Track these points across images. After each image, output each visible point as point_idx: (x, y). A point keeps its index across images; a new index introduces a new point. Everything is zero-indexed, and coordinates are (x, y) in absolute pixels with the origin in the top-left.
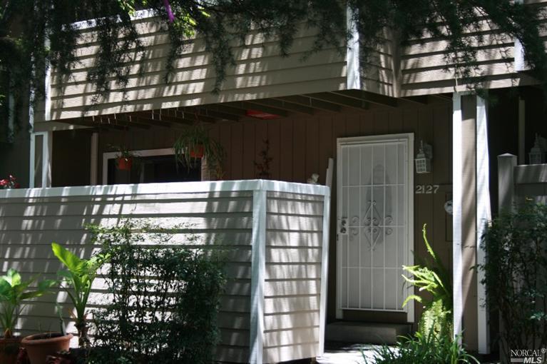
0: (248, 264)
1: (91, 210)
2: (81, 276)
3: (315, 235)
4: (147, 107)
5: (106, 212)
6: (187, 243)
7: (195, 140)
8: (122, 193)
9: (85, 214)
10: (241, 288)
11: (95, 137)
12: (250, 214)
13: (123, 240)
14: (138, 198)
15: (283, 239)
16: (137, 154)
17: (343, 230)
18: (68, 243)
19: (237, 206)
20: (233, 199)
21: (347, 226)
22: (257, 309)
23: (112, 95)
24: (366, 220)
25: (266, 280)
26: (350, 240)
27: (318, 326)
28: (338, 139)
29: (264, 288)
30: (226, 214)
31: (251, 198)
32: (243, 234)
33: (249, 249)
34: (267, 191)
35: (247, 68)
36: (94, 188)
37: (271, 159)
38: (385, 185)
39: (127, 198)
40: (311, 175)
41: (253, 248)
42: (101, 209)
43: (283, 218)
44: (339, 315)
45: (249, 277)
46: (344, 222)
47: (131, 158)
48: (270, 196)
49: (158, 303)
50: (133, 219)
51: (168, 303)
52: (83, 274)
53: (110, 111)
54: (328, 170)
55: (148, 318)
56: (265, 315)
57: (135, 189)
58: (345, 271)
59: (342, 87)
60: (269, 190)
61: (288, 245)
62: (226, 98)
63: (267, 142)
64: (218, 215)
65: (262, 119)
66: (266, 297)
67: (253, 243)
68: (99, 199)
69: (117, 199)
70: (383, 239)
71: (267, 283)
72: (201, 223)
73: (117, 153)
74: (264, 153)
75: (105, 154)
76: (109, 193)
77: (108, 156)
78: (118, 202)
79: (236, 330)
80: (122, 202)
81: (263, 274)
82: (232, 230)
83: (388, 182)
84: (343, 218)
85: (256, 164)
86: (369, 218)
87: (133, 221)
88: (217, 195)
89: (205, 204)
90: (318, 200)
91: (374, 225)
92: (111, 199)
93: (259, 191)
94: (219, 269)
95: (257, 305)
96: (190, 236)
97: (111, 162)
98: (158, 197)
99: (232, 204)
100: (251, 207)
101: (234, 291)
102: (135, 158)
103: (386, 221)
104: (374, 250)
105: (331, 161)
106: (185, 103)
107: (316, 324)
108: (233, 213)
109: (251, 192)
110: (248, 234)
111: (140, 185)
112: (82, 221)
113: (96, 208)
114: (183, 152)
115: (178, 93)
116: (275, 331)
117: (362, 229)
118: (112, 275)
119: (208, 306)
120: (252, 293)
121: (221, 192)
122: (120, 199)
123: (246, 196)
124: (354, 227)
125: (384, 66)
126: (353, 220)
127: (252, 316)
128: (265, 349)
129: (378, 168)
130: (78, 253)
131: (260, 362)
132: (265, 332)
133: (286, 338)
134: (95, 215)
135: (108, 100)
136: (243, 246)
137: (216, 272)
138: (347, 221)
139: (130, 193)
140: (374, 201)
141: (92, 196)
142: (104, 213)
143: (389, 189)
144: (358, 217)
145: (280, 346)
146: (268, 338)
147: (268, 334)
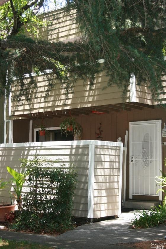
0: (87, 175)
1: (24, 152)
2: (19, 180)
3: (117, 164)
4: (49, 110)
5: (30, 154)
6: (61, 167)
7: (69, 123)
8: (36, 146)
9: (22, 154)
10: (84, 186)
11: (31, 122)
12: (88, 154)
13: (34, 165)
14: (43, 148)
15: (102, 165)
16: (48, 129)
17: (132, 161)
18: (15, 166)
19: (83, 151)
20: (81, 148)
21: (134, 159)
22: (90, 194)
23: (35, 105)
24: (142, 157)
25: (95, 182)
26: (135, 165)
27: (118, 202)
28: (130, 122)
29: (93, 185)
30: (78, 154)
31: (88, 148)
32: (85, 163)
33: (87, 169)
34: (95, 145)
35: (89, 93)
36: (25, 144)
37: (102, 131)
38: (149, 142)
39: (39, 148)
40: (118, 138)
41: (89, 168)
42: (28, 152)
43: (102, 156)
44: (131, 197)
45: (87, 181)
46: (132, 158)
48: (96, 147)
49: (48, 192)
50: (39, 156)
51: (52, 192)
52: (20, 179)
53: (34, 112)
54: (126, 136)
55: (44, 198)
56: (94, 197)
57: (42, 144)
58: (133, 178)
59: (128, 101)
60: (96, 144)
61: (104, 167)
62: (80, 106)
63: (101, 124)
64: (74, 155)
65: (98, 114)
66: (95, 190)
67: (89, 167)
68: (27, 148)
69: (35, 148)
70: (149, 165)
71: (95, 184)
72: (67, 158)
73: (39, 129)
74: (99, 128)
75: (35, 129)
76: (31, 146)
78: (35, 149)
79: (82, 203)
80: (37, 150)
81: (93, 179)
82: (81, 161)
83: (151, 140)
84: (132, 156)
85: (96, 133)
86: (143, 156)
87: (38, 157)
88: (74, 147)
89: (69, 150)
91: (145, 159)
92: (32, 148)
93: (91, 145)
94: (72, 178)
95: (91, 193)
96: (62, 164)
97: (37, 132)
98: (51, 147)
99: (80, 150)
100: (88, 152)
101: (82, 187)
102: (46, 131)
103: (150, 157)
104: (145, 169)
105: (127, 132)
106: (64, 108)
107: (117, 201)
108: (81, 154)
109: (88, 145)
110: (87, 163)
111: (44, 142)
112: (21, 157)
113: (26, 152)
114: (64, 128)
115: (61, 104)
116: (98, 204)
117: (140, 160)
118: (30, 180)
119: (68, 193)
120: (89, 188)
121: (77, 145)
122: (36, 148)
123: (86, 147)
124: (136, 160)
125: (147, 92)
126: (136, 156)
127: (89, 197)
128: (94, 211)
129: (147, 135)
130: (19, 171)
131: (92, 217)
132: (94, 204)
133: (103, 207)
134: (26, 155)
135: (33, 107)
136: (85, 168)
137: (71, 179)
138: (134, 157)
139: (40, 146)
140: (145, 149)
141: (25, 147)
142: (29, 154)
143: (151, 143)
144: (138, 156)
145: (100, 210)
146: (95, 207)
147: (95, 205)
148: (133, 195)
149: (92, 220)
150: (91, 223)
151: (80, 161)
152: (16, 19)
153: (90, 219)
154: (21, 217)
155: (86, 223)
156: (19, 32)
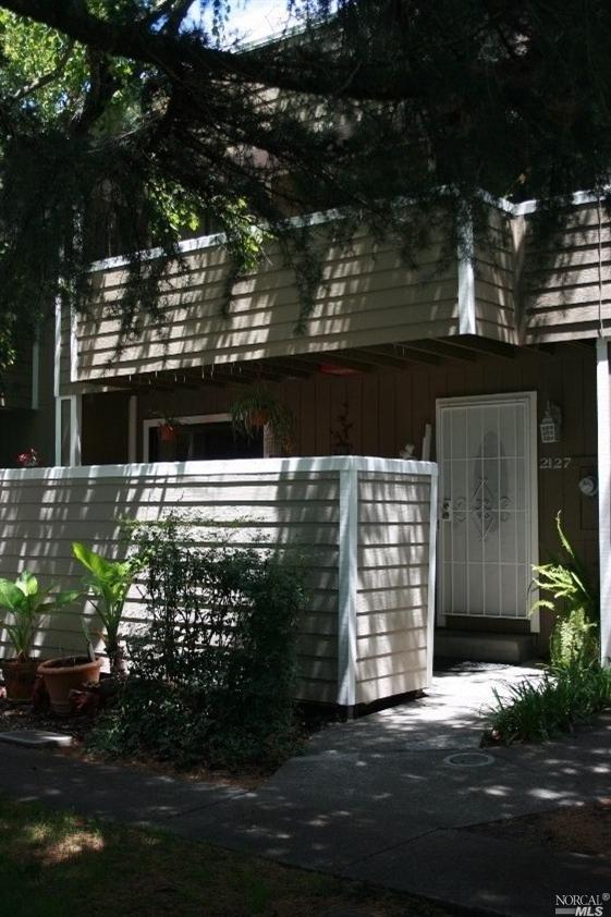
0: (335, 569)
1: (125, 495)
2: (111, 585)
3: (419, 528)
4: (196, 362)
5: (144, 498)
7: (257, 403)
8: (164, 474)
9: (117, 500)
10: (325, 602)
11: (133, 400)
12: (336, 503)
14: (185, 480)
15: (379, 535)
16: (184, 420)
17: (446, 515)
18: (97, 538)
19: (319, 492)
20: (313, 482)
21: (450, 510)
22: (347, 630)
23: (153, 347)
24: (474, 503)
25: (359, 592)
26: (455, 528)
27: (425, 648)
28: (437, 400)
29: (356, 602)
30: (302, 502)
31: (337, 482)
32: (327, 529)
33: (334, 550)
34: (359, 472)
35: (325, 310)
36: (129, 467)
37: (351, 426)
38: (499, 458)
39: (171, 480)
40: (403, 446)
41: (341, 548)
42: (138, 495)
43: (380, 507)
44: (442, 622)
45: (335, 588)
46: (446, 506)
47: (177, 426)
48: (363, 478)
50: (171, 508)
52: (115, 583)
53: (150, 368)
54: (425, 439)
56: (358, 637)
57: (181, 468)
58: (449, 567)
59: (452, 332)
60: (361, 469)
61: (386, 542)
62: (296, 350)
64: (292, 503)
65: (339, 375)
66: (359, 614)
67: (340, 542)
68: (135, 482)
69: (158, 481)
70: (497, 528)
71: (360, 594)
72: (270, 514)
73: (160, 420)
74: (342, 418)
75: (145, 421)
76: (148, 474)
77: (148, 424)
78: (160, 485)
79: (319, 658)
80: (165, 486)
81: (355, 584)
83: (503, 452)
84: (446, 500)
86: (479, 500)
88: (291, 477)
89: (275, 488)
90: (422, 482)
91: (486, 508)
92: (151, 481)
93: (348, 471)
94: (297, 582)
95: (347, 625)
97: (153, 431)
99: (311, 488)
100: (338, 494)
101: (315, 606)
102: (181, 425)
103: (502, 503)
104: (486, 540)
105: (428, 427)
106: (244, 356)
107: (422, 645)
108: (313, 500)
109: (337, 472)
110: (333, 530)
111: (188, 464)
112: (114, 509)
113: (132, 493)
114: (242, 418)
115: (236, 343)
116: (370, 658)
117: (470, 513)
119: (284, 634)
120: (340, 609)
121: (297, 473)
122: (162, 481)
123: (331, 479)
124: (458, 514)
125: (502, 303)
126: (458, 502)
127: (341, 639)
128: (358, 682)
129: (490, 437)
130: (110, 551)
131: (352, 702)
132: (358, 660)
133: (383, 666)
134: (130, 502)
135: (147, 354)
136: (327, 545)
137: (294, 587)
138: (451, 504)
139: (175, 473)
140: (486, 478)
141: (127, 478)
142: (142, 500)
143: (504, 463)
144: (465, 499)
145: (377, 678)
146: (363, 669)
147: (362, 663)
148: (448, 617)
149: (351, 712)
150: (349, 721)
151: (311, 523)
152: (98, 68)
153: (345, 707)
154: (126, 709)
155: (333, 720)
156: (105, 114)
